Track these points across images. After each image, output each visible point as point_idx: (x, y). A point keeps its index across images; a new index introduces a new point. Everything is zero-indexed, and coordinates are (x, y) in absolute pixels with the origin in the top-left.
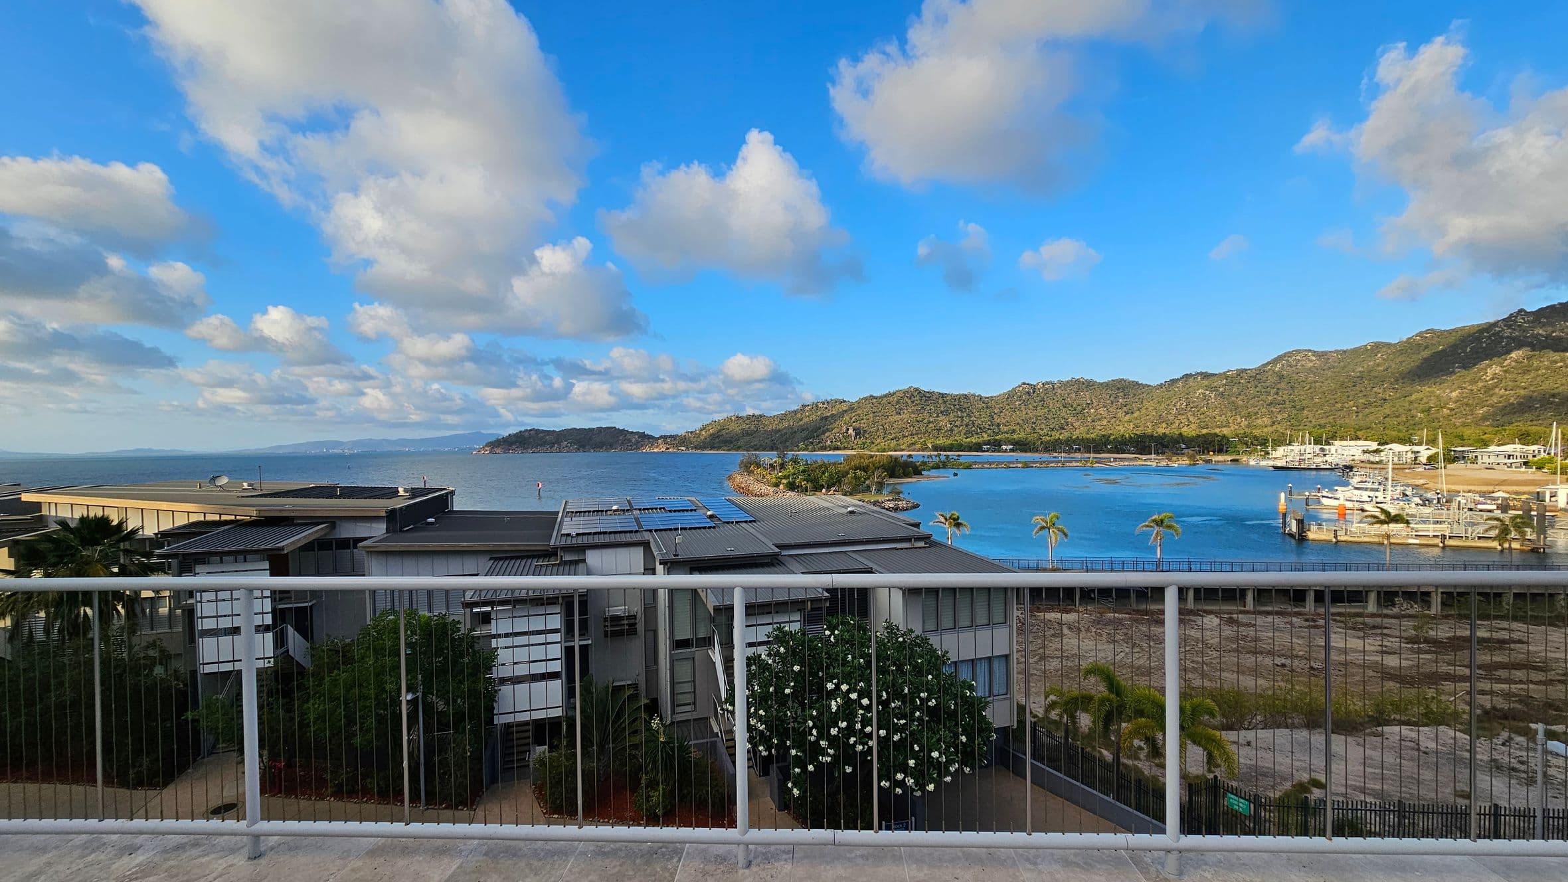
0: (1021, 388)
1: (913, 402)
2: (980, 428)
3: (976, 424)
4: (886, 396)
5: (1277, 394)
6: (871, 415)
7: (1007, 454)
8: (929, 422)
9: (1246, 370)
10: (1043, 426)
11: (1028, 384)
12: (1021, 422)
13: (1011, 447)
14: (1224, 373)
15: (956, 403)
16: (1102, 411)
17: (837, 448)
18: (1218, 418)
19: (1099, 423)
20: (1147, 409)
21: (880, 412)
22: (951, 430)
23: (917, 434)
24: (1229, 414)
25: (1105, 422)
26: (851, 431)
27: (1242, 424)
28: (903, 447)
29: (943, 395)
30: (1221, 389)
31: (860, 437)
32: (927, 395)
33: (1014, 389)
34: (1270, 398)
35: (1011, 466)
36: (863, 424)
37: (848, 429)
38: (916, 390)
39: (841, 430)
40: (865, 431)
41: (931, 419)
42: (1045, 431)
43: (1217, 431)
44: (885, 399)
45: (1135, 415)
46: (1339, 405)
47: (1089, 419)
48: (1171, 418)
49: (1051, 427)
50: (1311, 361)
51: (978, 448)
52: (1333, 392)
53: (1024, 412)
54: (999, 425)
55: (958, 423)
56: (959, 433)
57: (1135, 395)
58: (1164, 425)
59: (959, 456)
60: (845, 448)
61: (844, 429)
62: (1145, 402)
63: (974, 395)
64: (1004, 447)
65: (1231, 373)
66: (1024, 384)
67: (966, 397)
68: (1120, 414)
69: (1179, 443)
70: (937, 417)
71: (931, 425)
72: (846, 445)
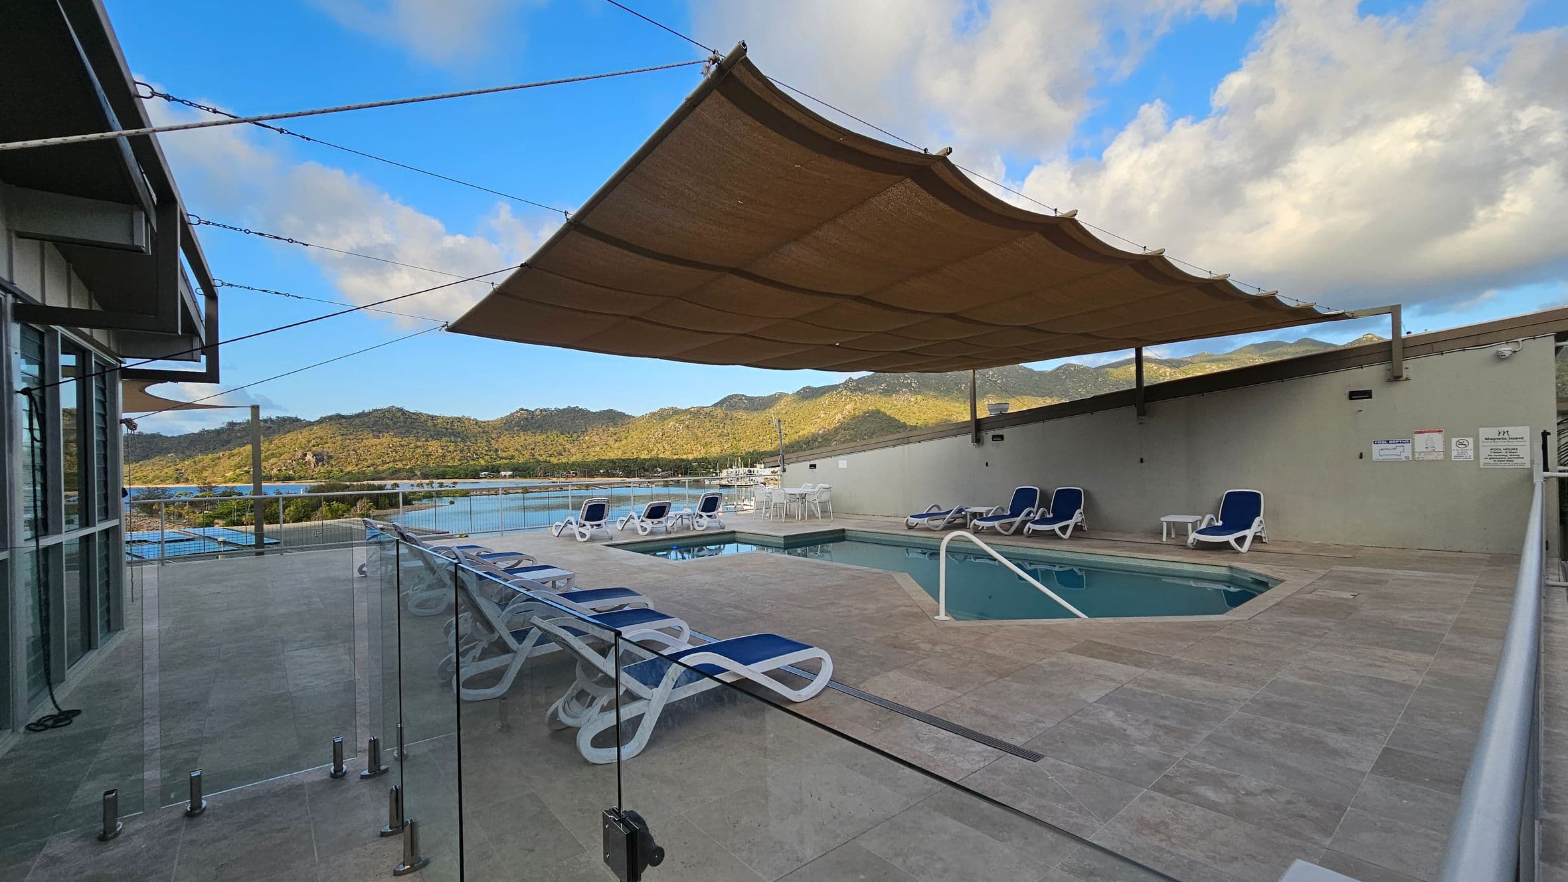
0: (519, 414)
1: (395, 423)
2: (477, 454)
3: (472, 449)
4: (358, 416)
5: (724, 427)
6: (340, 438)
7: (506, 481)
8: (417, 447)
9: (703, 407)
10: (542, 452)
11: (527, 410)
12: (520, 448)
13: (510, 473)
14: (689, 409)
15: (449, 426)
16: (596, 438)
17: (289, 478)
18: (685, 446)
19: (593, 449)
20: (632, 437)
21: (351, 434)
22: (444, 456)
23: (402, 460)
24: (693, 443)
25: (598, 449)
26: (309, 457)
27: (701, 452)
28: (384, 475)
29: (433, 418)
30: (687, 423)
31: (323, 465)
32: (413, 416)
33: (512, 415)
34: (720, 431)
35: (511, 491)
36: (328, 448)
37: (305, 455)
38: (400, 410)
39: (294, 455)
40: (330, 457)
41: (419, 444)
42: (544, 457)
43: (685, 457)
44: (357, 421)
45: (623, 442)
46: (761, 438)
47: (584, 446)
48: (651, 445)
49: (550, 453)
50: (745, 403)
51: (475, 475)
52: (757, 428)
53: (523, 439)
54: (497, 450)
55: (451, 448)
56: (453, 459)
57: (622, 425)
58: (646, 452)
59: (454, 483)
60: (301, 478)
61: (299, 454)
62: (631, 431)
63: (468, 419)
64: (503, 473)
65: (693, 409)
66: (522, 409)
67: (460, 420)
68: (611, 442)
69: (656, 467)
70: (427, 441)
71: (419, 450)
72: (302, 474)
